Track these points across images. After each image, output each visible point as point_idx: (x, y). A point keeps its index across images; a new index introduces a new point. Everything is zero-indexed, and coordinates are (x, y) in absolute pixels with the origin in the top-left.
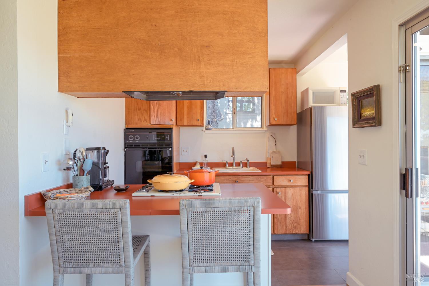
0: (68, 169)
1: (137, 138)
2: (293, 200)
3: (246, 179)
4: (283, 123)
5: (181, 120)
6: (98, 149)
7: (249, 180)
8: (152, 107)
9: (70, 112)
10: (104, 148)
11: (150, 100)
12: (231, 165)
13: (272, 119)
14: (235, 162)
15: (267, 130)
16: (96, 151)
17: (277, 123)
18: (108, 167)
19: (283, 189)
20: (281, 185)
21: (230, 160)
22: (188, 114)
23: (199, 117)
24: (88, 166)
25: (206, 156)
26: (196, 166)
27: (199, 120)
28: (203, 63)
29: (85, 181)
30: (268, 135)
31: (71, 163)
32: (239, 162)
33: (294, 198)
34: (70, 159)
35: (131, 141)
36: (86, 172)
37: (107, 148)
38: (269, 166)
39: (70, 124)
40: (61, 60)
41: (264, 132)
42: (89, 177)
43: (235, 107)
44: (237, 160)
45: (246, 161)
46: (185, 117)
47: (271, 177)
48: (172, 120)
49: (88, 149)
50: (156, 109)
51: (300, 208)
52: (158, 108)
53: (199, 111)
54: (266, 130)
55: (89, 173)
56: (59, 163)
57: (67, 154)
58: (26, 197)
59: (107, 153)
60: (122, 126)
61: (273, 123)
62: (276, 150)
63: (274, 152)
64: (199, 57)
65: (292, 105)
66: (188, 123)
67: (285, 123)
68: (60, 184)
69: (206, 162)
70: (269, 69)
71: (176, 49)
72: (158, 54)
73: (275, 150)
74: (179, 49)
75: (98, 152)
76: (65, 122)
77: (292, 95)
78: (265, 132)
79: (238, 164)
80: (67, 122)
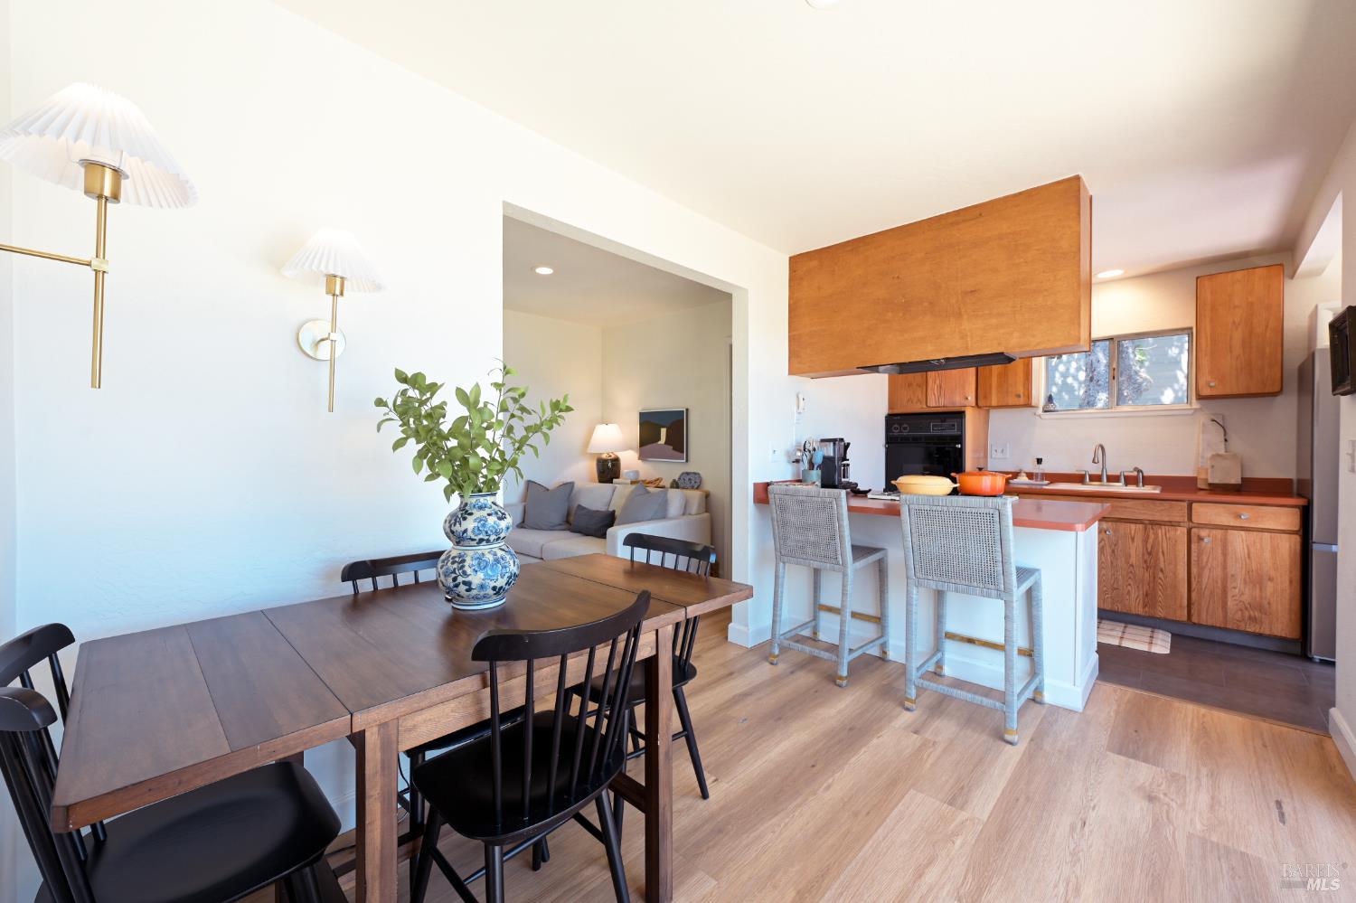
0: (797, 461)
1: (905, 429)
2: (1247, 560)
3: (1120, 504)
4: (1235, 392)
5: (985, 397)
6: (834, 441)
7: (1125, 507)
8: (930, 382)
9: (801, 397)
10: (842, 440)
11: (926, 371)
12: (1096, 478)
13: (1201, 383)
14: (1109, 473)
15: (1200, 409)
16: (832, 444)
17: (1214, 393)
18: (848, 465)
19: (1219, 533)
20: (1213, 523)
21: (1095, 470)
22: (1000, 386)
23: (1021, 390)
24: (818, 460)
25: (1039, 461)
26: (1019, 478)
27: (1022, 395)
28: (965, 317)
29: (816, 475)
30: (1203, 418)
31: (799, 454)
32: (1119, 474)
33: (1252, 555)
34: (800, 450)
35: (896, 433)
36: (816, 466)
37: (846, 441)
38: (1201, 485)
39: (801, 410)
40: (792, 339)
41: (1190, 412)
42: (819, 472)
43: (1115, 366)
44: (1112, 471)
45: (1135, 473)
46: (994, 391)
47: (1185, 504)
48: (967, 398)
49: (823, 441)
50: (938, 382)
51: (1271, 579)
52: (941, 381)
53: (1022, 380)
54: (1196, 410)
55: (819, 466)
56: (788, 454)
57: (798, 444)
58: (755, 485)
59: (847, 446)
60: (883, 410)
61: (1206, 392)
62: (1226, 452)
63: (1218, 455)
64: (959, 309)
65: (1267, 350)
66: (998, 402)
67: (1242, 391)
68: (789, 478)
69: (1041, 471)
70: (1197, 278)
71: (926, 304)
72: (901, 314)
73: (1222, 452)
74: (931, 303)
75: (834, 444)
76: (795, 408)
77: (1267, 326)
78: (1192, 415)
79: (1113, 479)
80: (798, 408)
